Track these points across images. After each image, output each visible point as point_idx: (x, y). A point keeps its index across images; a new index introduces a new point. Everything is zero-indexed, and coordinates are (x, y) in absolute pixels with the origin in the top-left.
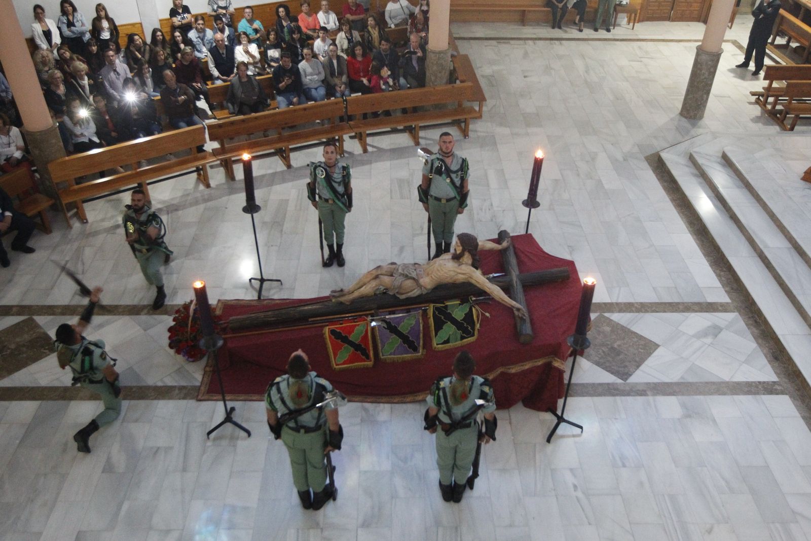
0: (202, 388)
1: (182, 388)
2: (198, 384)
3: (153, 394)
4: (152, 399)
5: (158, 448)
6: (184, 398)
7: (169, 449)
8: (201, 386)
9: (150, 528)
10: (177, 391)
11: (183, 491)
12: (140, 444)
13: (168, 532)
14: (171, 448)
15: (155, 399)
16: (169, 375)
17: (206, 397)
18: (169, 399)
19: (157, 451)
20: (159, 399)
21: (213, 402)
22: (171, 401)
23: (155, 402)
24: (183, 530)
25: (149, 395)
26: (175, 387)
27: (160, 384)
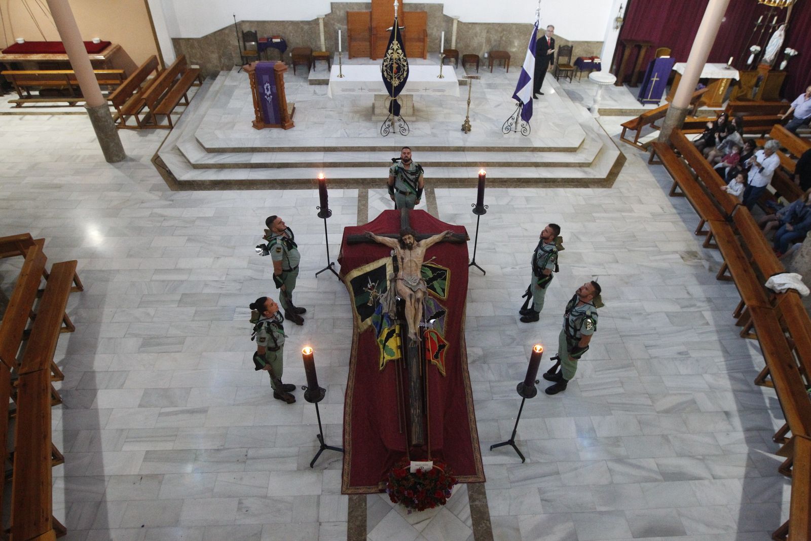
0: (470, 480)
1: (472, 499)
2: (465, 486)
3: (484, 525)
4: (490, 523)
5: (541, 500)
6: (484, 494)
7: (541, 491)
8: (468, 483)
9: (612, 483)
10: (477, 503)
11: (576, 469)
12: (541, 517)
13: (610, 470)
14: (540, 490)
15: (489, 520)
16: (456, 516)
17: (481, 476)
18: (488, 508)
19: (546, 500)
20: (489, 516)
21: (484, 467)
22: (490, 505)
23: (492, 518)
24: (605, 460)
25: (485, 528)
26: (471, 507)
27: (470, 522)
